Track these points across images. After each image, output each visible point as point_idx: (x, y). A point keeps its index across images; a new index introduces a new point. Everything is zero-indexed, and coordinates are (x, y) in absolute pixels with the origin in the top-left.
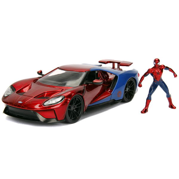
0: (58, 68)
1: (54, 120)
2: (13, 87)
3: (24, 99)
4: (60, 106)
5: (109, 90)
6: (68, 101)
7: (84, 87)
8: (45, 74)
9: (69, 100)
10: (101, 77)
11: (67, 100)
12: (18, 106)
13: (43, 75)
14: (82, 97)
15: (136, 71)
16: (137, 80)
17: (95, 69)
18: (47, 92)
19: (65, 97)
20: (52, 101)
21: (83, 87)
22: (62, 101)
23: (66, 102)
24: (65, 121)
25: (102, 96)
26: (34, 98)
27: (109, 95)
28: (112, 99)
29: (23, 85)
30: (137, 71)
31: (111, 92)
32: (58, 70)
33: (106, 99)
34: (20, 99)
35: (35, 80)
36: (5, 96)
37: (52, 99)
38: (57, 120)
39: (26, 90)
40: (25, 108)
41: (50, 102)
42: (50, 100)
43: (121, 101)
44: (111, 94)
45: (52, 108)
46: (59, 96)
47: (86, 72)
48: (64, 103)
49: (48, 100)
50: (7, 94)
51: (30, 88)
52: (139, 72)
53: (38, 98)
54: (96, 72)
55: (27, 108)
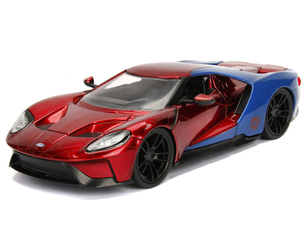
0: (125, 71)
1: (110, 182)
2: (31, 113)
3: (47, 138)
4: (121, 153)
5: (234, 115)
6: (138, 142)
7: (176, 111)
8: (98, 85)
9: (139, 139)
10: (215, 89)
11: (135, 140)
12: (35, 154)
13: (95, 87)
14: (170, 132)
15: (292, 73)
16: (294, 92)
17: (202, 72)
18: (98, 122)
19: (131, 134)
20: (104, 141)
21: (171, 111)
22: (126, 141)
23: (133, 143)
24: (132, 182)
25: (217, 128)
26: (71, 134)
27: (232, 125)
28: (239, 133)
29: (50, 108)
30: (296, 74)
31: (236, 118)
32: (125, 76)
33: (225, 134)
34: (40, 137)
35: (77, 98)
36: (13, 132)
37: (105, 138)
38: (116, 181)
39: (55, 118)
40: (48, 157)
41: (100, 143)
42: (101, 140)
43: (260, 136)
44: (237, 124)
45: (105, 156)
46: (118, 132)
47: (181, 78)
48: (131, 146)
49: (98, 139)
50: (17, 128)
51: (64, 115)
52: (299, 76)
53: (78, 135)
54: (205, 79)
55: (54, 157)
